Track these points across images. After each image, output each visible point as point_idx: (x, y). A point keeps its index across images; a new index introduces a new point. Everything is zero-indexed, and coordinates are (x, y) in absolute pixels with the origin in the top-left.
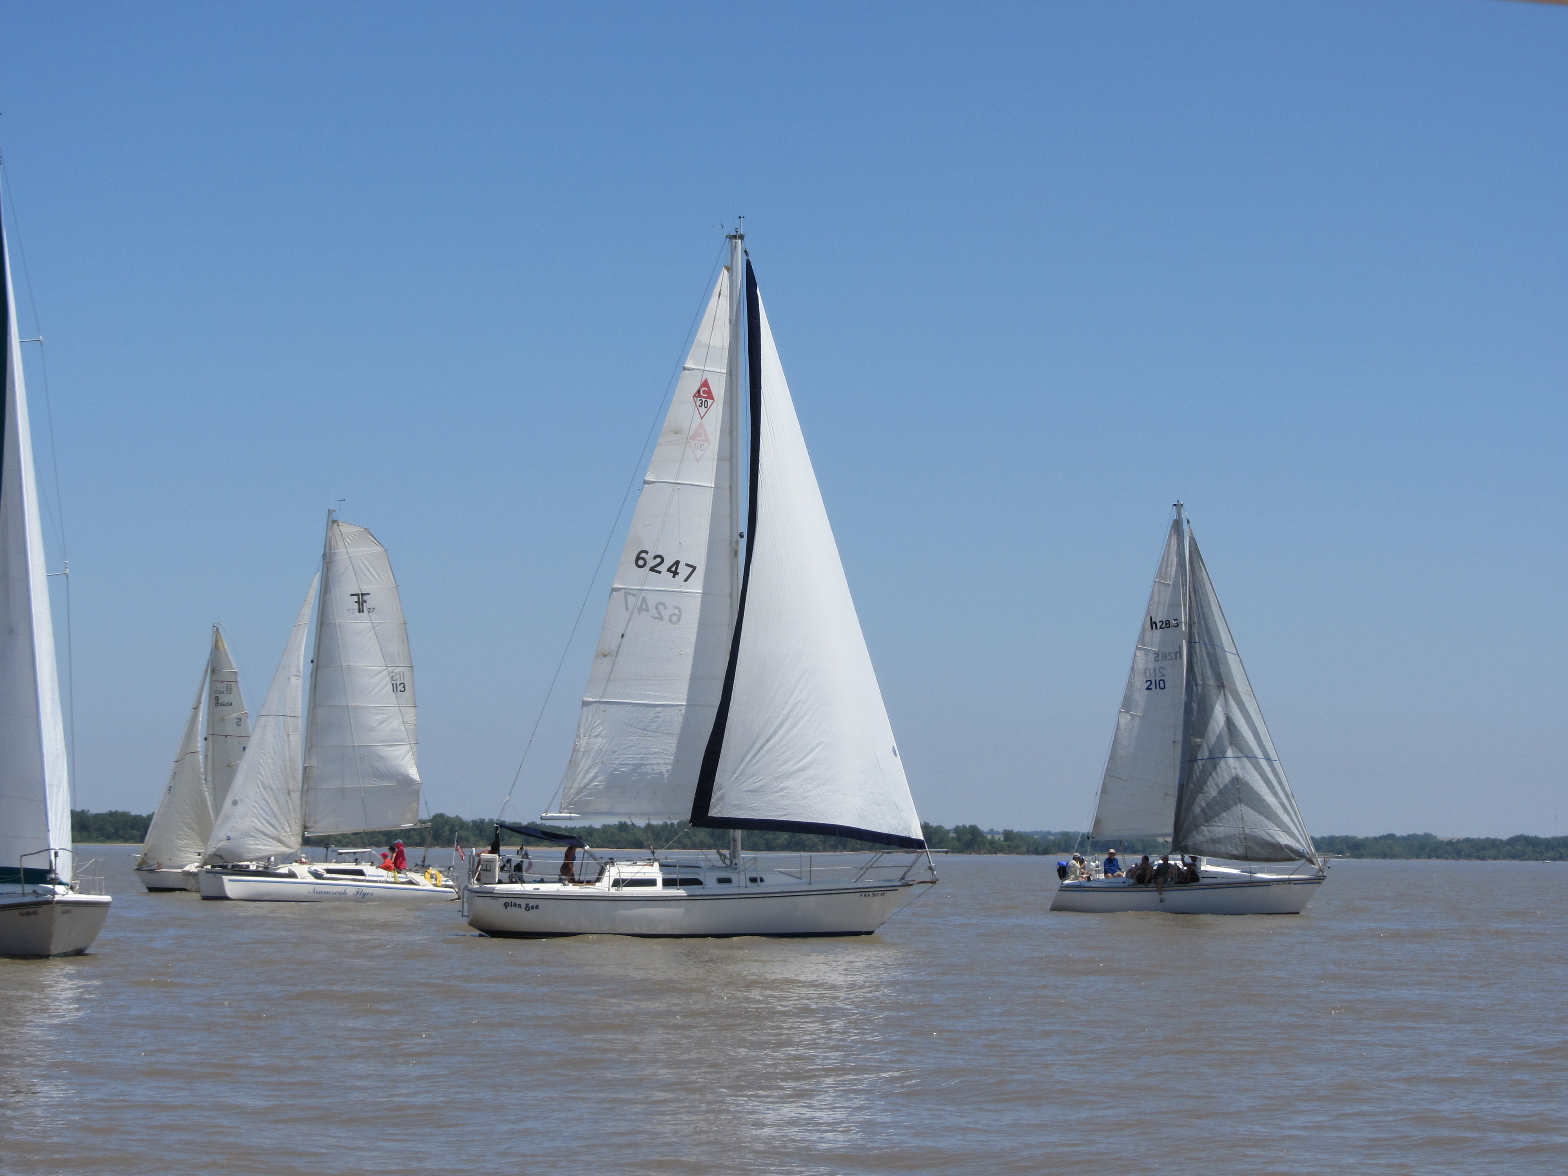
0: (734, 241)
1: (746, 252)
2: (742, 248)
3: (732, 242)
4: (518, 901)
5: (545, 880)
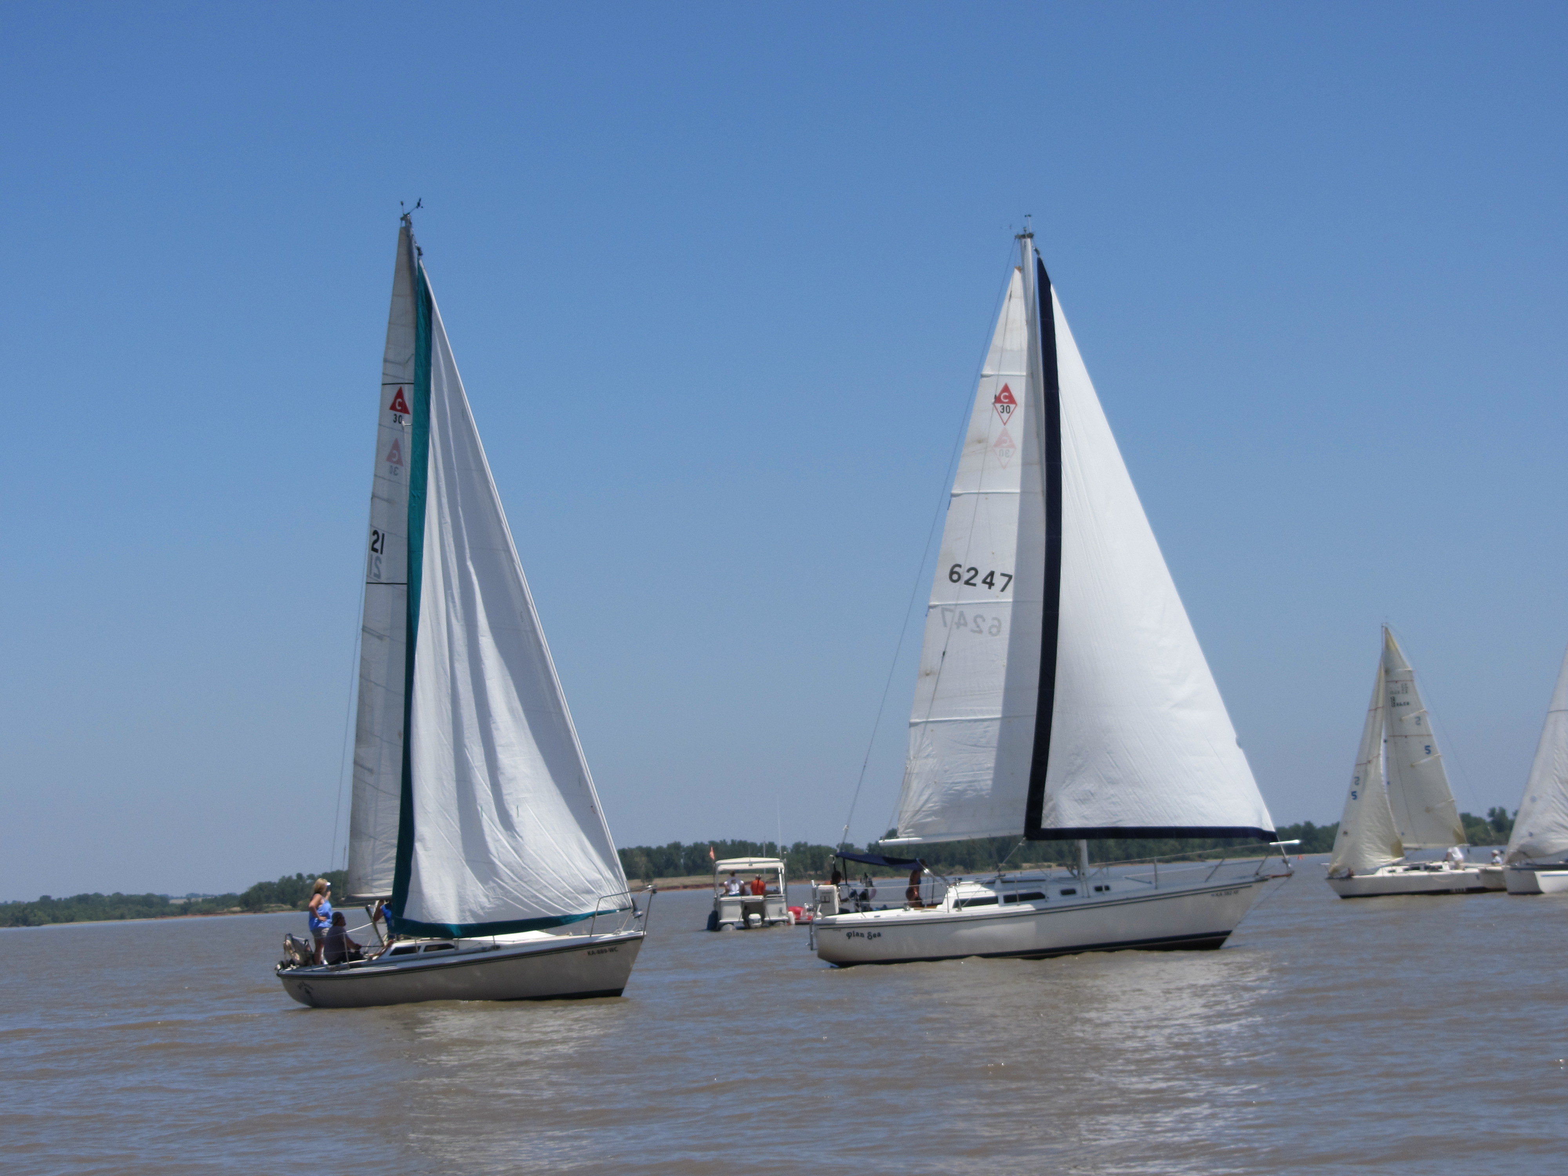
0: (1023, 240)
1: (1036, 251)
2: (1032, 247)
3: (1021, 242)
4: (860, 931)
5: (888, 907)
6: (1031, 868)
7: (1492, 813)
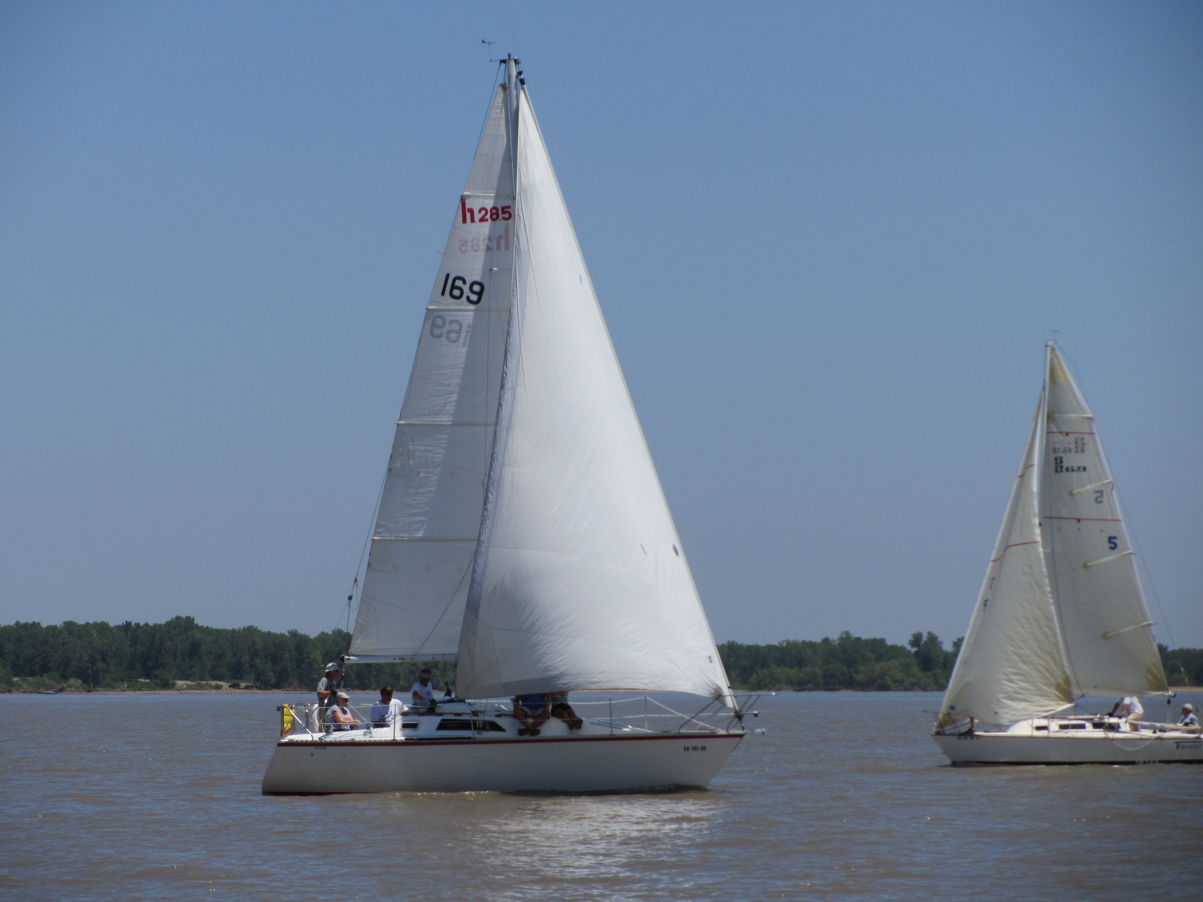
6: (189, 687)
7: (916, 640)
